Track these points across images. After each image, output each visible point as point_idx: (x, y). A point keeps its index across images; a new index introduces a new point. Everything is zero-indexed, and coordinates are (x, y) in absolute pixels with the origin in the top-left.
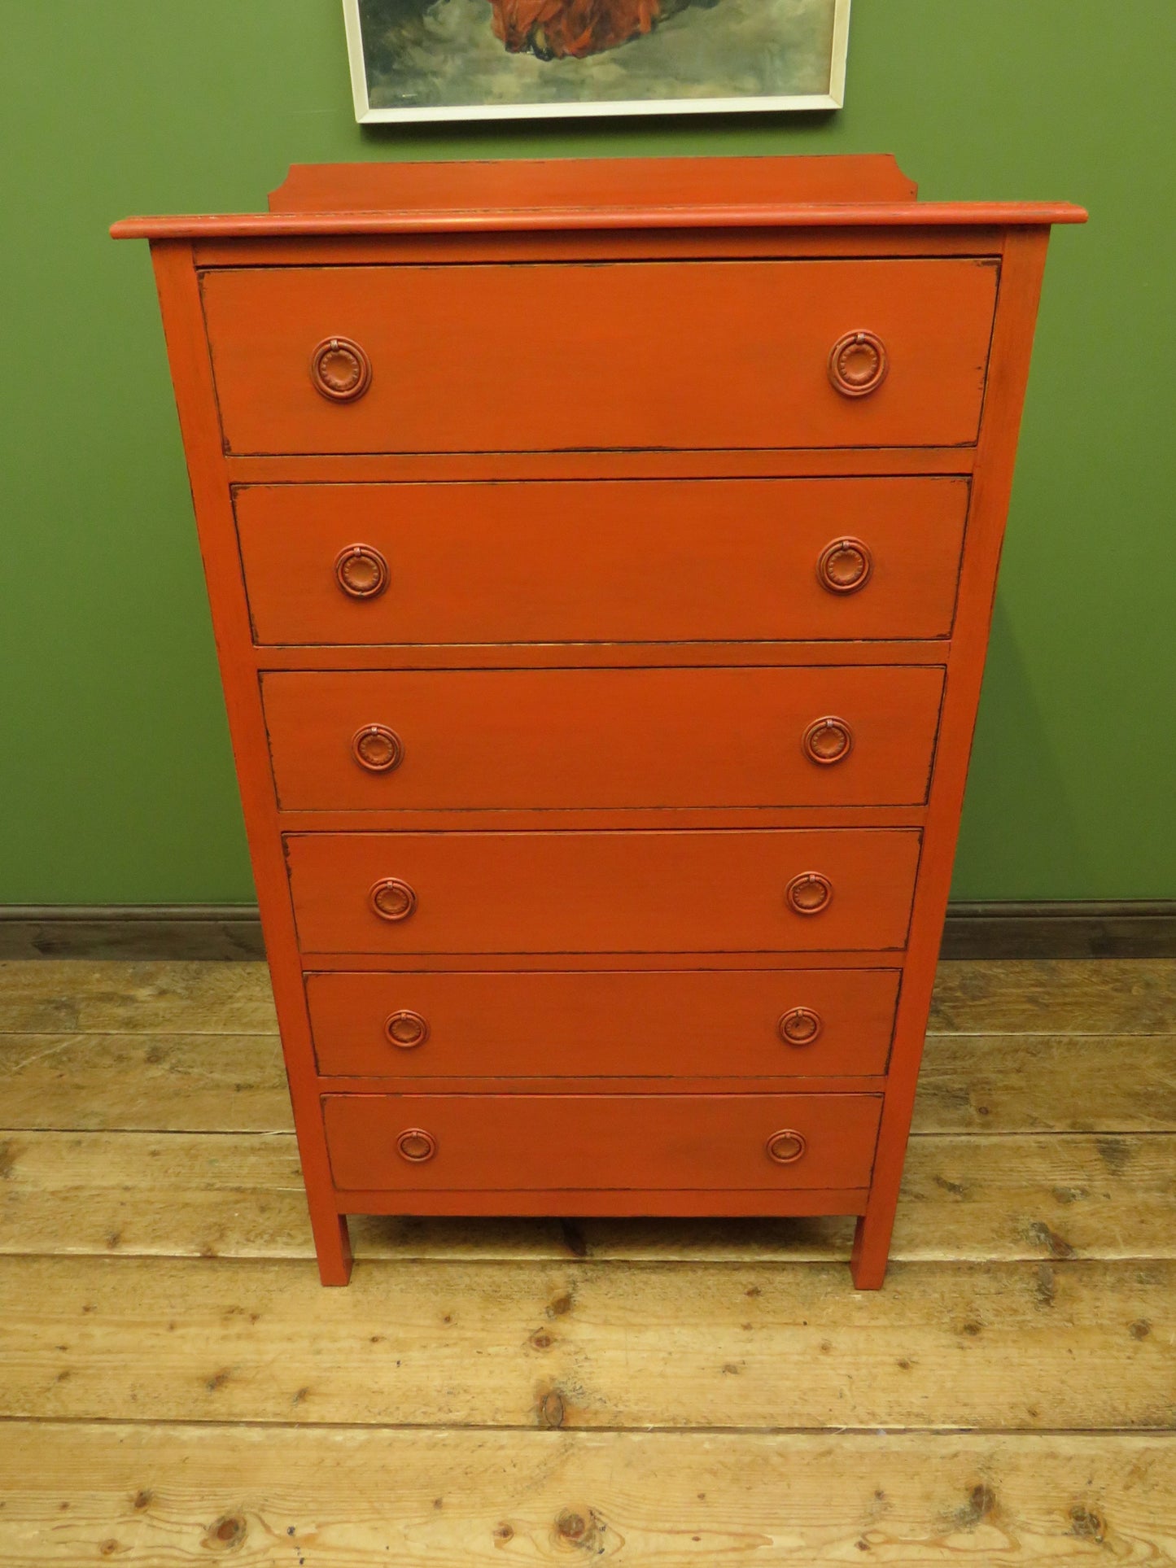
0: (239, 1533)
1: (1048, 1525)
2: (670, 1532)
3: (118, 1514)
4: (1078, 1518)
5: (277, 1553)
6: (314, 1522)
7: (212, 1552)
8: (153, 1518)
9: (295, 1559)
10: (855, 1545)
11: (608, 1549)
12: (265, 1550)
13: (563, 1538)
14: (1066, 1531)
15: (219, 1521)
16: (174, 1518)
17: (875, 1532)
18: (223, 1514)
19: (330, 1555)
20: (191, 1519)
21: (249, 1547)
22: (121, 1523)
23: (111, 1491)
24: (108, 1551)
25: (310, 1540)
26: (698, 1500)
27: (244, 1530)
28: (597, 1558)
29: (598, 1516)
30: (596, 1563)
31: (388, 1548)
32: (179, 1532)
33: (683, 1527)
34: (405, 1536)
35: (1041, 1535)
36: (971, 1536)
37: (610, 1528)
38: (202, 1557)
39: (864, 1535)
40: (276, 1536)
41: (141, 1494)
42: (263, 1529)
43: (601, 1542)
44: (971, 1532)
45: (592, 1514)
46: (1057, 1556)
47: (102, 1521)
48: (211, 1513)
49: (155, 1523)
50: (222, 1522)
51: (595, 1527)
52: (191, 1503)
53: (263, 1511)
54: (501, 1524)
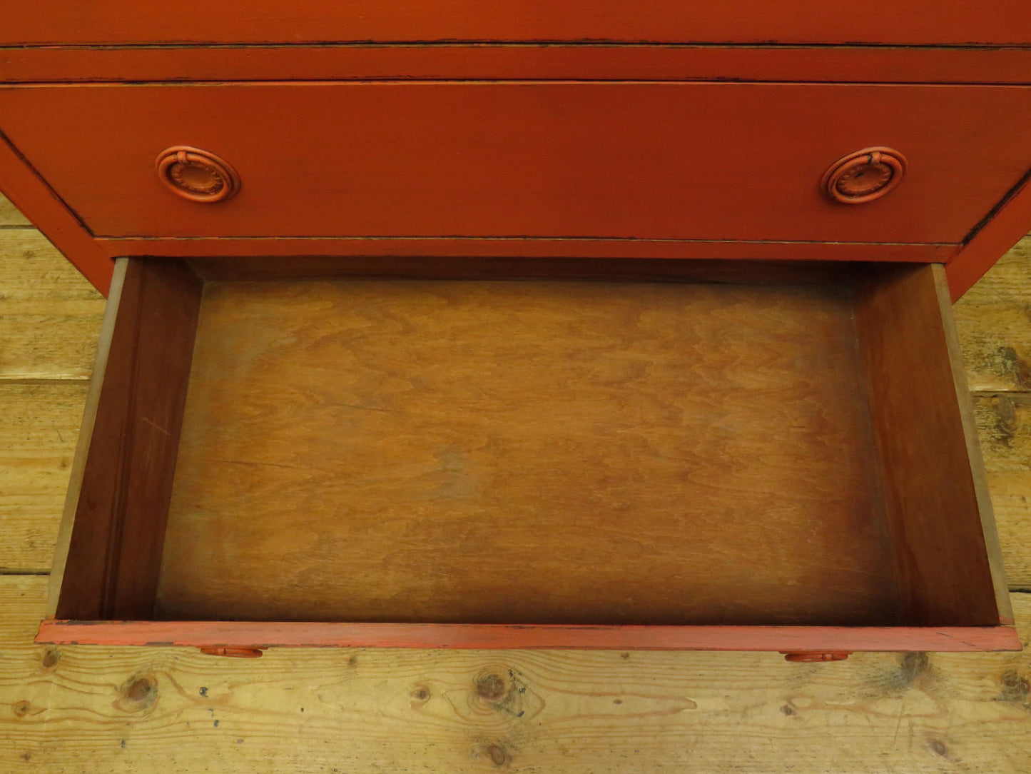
0: (151, 694)
1: (979, 690)
2: (592, 694)
3: (28, 674)
4: (1008, 683)
5: (190, 715)
6: (226, 682)
7: (123, 714)
8: (63, 677)
9: (209, 721)
10: (781, 710)
11: (528, 713)
12: (180, 712)
13: (482, 700)
14: (994, 695)
15: (129, 681)
16: (84, 678)
17: (802, 695)
18: (133, 674)
19: (244, 717)
20: (101, 679)
21: (162, 710)
22: (30, 684)
23: (19, 649)
24: (21, 713)
25: (223, 701)
26: (622, 660)
27: (156, 691)
28: (516, 721)
29: (519, 677)
30: (515, 726)
31: (302, 710)
32: (90, 693)
33: (606, 689)
34: (320, 697)
35: (970, 700)
36: (899, 700)
37: (531, 691)
38: (116, 719)
39: (789, 699)
40: (187, 696)
41: (49, 652)
42: (174, 689)
43: (521, 704)
44: (900, 697)
45: (511, 674)
46: (983, 722)
47: (13, 682)
48: (122, 672)
49: (66, 683)
50: (133, 682)
51: (514, 688)
52: (99, 662)
53: (174, 669)
54: (417, 684)
